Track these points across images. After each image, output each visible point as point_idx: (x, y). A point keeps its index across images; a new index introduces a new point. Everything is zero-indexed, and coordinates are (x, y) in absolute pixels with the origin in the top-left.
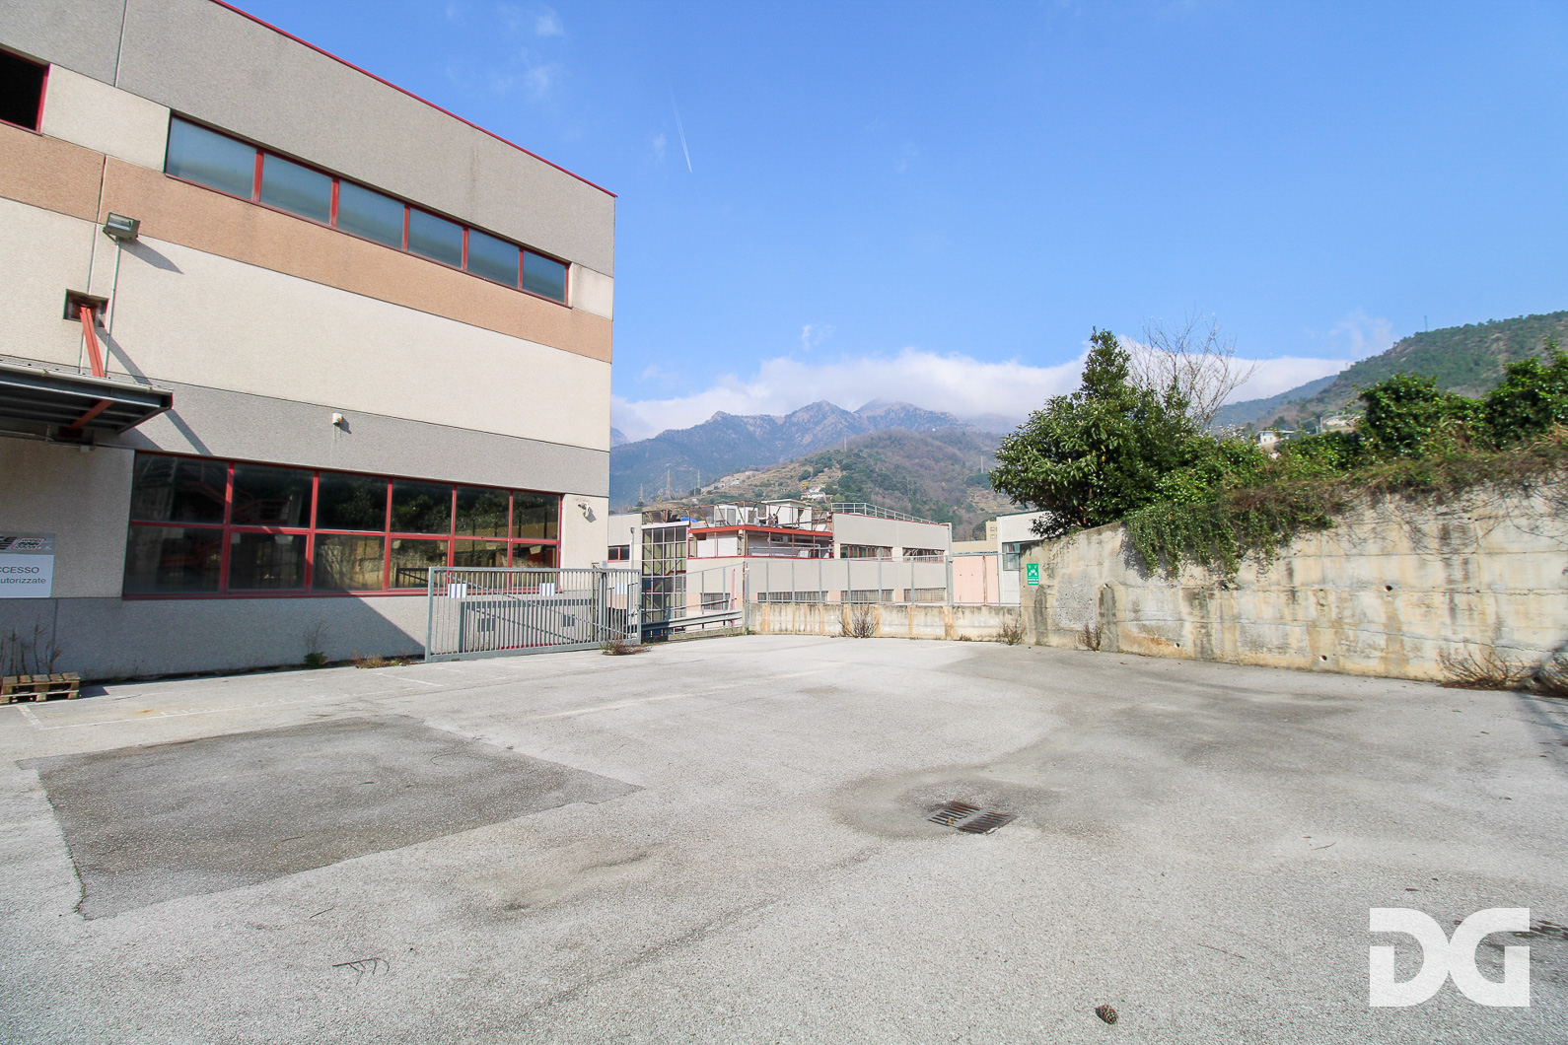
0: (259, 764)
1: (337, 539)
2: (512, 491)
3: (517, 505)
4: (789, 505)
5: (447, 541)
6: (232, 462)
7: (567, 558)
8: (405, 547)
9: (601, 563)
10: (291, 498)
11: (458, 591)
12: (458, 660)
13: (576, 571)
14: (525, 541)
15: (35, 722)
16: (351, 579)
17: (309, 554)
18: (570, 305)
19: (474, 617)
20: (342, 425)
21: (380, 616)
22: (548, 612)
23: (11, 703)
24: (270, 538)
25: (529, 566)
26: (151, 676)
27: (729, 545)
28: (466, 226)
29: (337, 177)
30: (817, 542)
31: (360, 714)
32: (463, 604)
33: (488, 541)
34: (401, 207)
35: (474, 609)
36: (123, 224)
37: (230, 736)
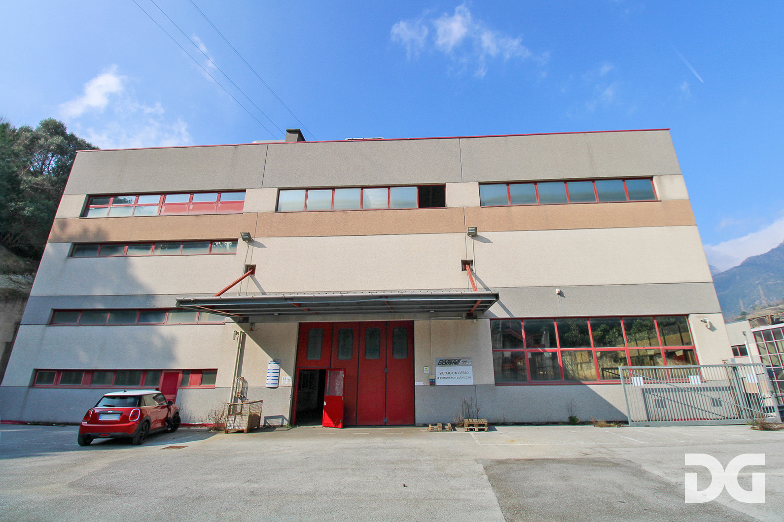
0: (564, 478)
1: (567, 353)
2: (654, 316)
3: (659, 325)
5: (624, 351)
6: (522, 319)
7: (702, 357)
8: (603, 354)
9: (730, 360)
10: (544, 333)
11: (638, 381)
12: (648, 426)
13: (713, 366)
14: (671, 348)
15: (477, 441)
16: (578, 374)
17: (559, 362)
18: (659, 200)
19: (651, 398)
20: (560, 294)
21: (599, 396)
22: (700, 396)
23: (468, 431)
24: (541, 354)
25: (676, 364)
26: (510, 423)
28: (593, 180)
29: (535, 182)
31: (604, 456)
32: (643, 389)
33: (648, 349)
34: (563, 184)
35: (650, 393)
36: (472, 230)
37: (548, 459)
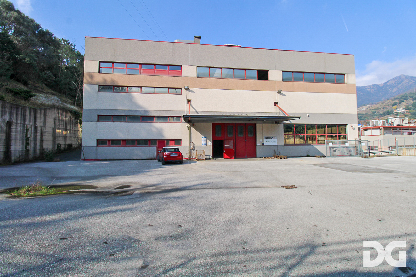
2: (337, 124)
3: (338, 127)
4: (398, 118)
6: (294, 124)
7: (349, 138)
12: (330, 157)
13: (352, 140)
14: (340, 134)
18: (346, 83)
20: (308, 116)
21: (317, 149)
22: (347, 149)
25: (341, 140)
27: (377, 132)
28: (324, 73)
29: (303, 72)
30: (411, 129)
33: (333, 135)
35: (332, 148)
36: (279, 91)
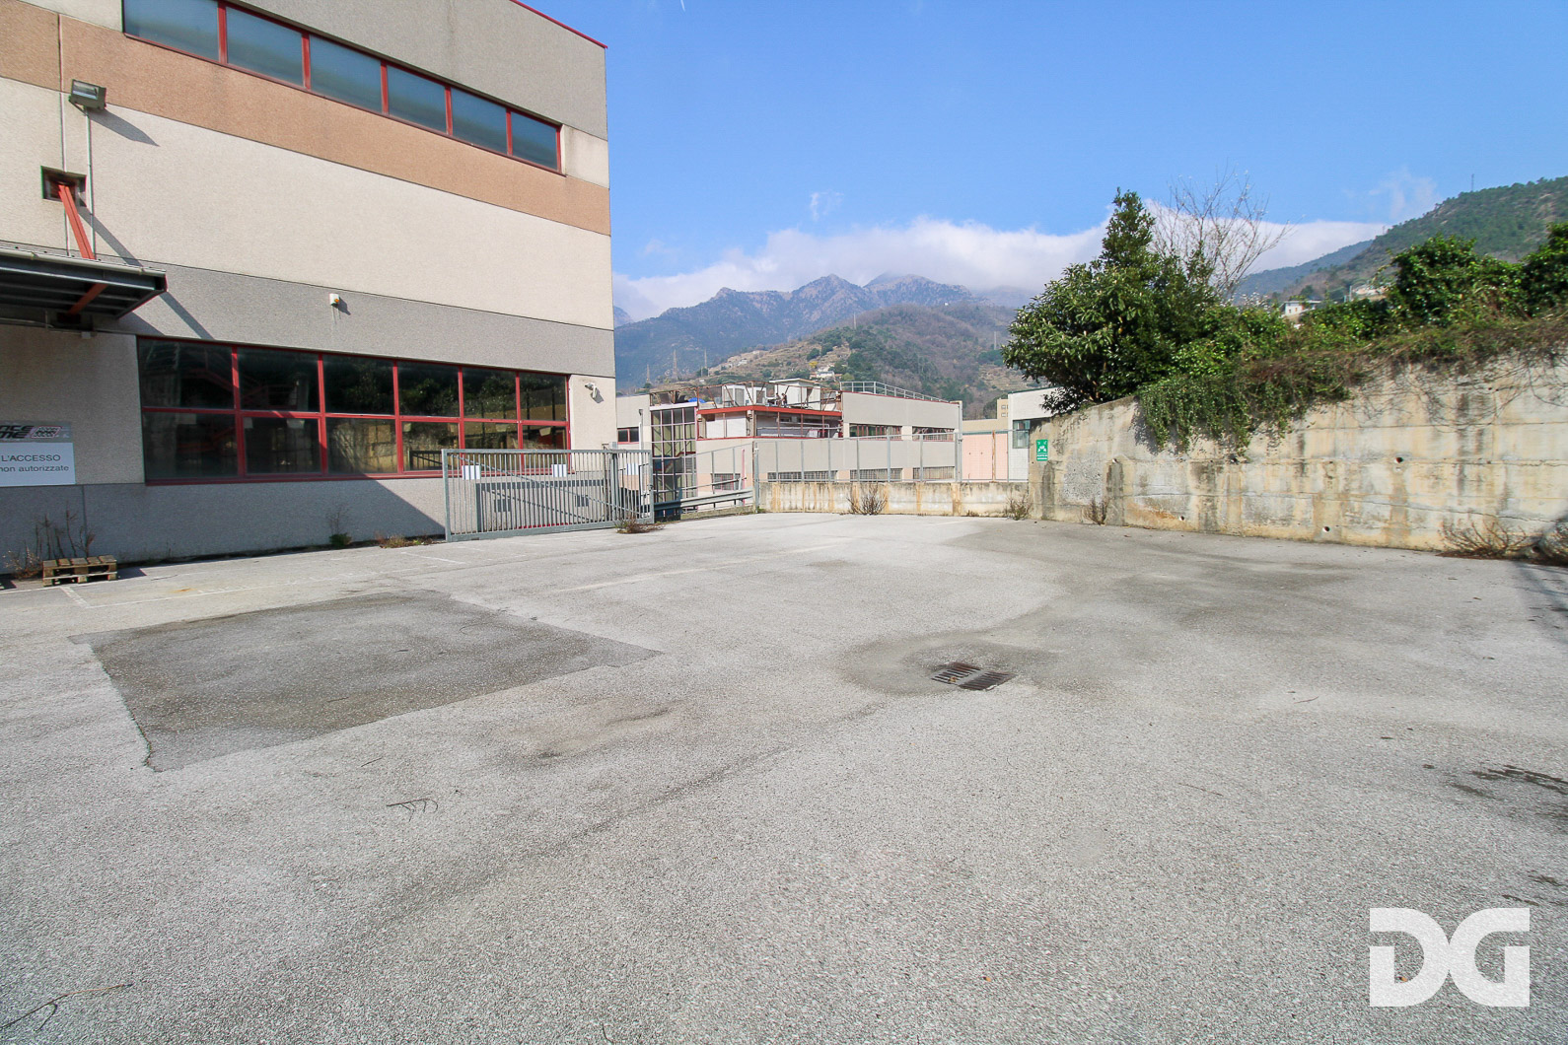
0: (299, 635)
1: (347, 424)
2: (518, 372)
3: (524, 387)
4: (797, 384)
5: (457, 424)
6: (235, 346)
7: (577, 438)
8: (416, 431)
9: (611, 444)
10: (298, 383)
11: (472, 473)
12: (478, 539)
13: (587, 452)
14: (534, 422)
15: (80, 602)
16: (366, 464)
17: (322, 438)
18: (563, 173)
19: (490, 498)
20: (340, 305)
21: (398, 498)
22: (562, 492)
23: (54, 585)
24: (282, 422)
25: (540, 448)
26: (185, 557)
27: (738, 426)
28: (448, 85)
30: (826, 421)
31: (389, 590)
32: (478, 485)
33: (497, 423)
35: (489, 490)
36: (89, 92)
37: (267, 611)
